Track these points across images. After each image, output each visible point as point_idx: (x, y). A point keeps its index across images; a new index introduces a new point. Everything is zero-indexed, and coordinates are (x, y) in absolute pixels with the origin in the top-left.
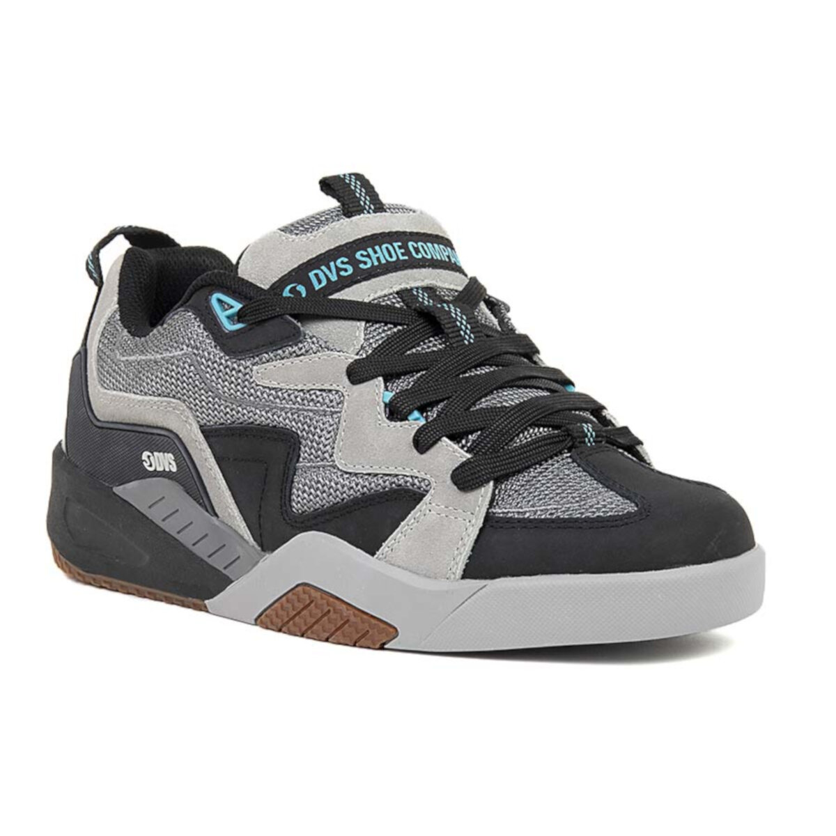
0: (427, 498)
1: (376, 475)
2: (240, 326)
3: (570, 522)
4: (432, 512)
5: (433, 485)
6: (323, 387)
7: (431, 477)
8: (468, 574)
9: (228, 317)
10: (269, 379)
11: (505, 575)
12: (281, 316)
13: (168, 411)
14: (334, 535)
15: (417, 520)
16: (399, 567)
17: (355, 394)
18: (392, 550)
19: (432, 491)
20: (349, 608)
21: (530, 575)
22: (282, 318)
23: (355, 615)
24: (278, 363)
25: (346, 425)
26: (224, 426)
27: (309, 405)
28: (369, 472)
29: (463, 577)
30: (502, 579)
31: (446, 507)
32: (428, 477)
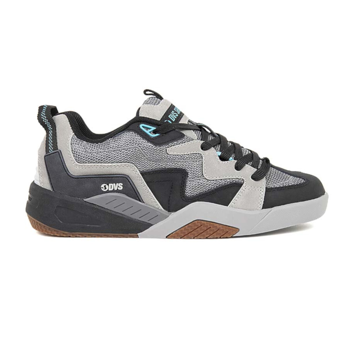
0: (244, 185)
1: (221, 180)
2: (157, 135)
3: (291, 186)
4: (246, 189)
5: (245, 180)
6: (194, 153)
7: (244, 177)
8: (264, 207)
9: (150, 132)
10: (173, 152)
11: (276, 206)
12: (174, 130)
13: (125, 168)
14: (207, 202)
15: (242, 192)
16: (239, 208)
17: (207, 154)
18: (234, 203)
19: (245, 182)
20: (220, 225)
21: (284, 205)
22: (175, 131)
23: (222, 227)
24: (177, 146)
25: (206, 164)
26: (152, 170)
27: (190, 159)
28: (219, 179)
29: (263, 208)
30: (275, 207)
31: (251, 187)
32: (242, 178)
